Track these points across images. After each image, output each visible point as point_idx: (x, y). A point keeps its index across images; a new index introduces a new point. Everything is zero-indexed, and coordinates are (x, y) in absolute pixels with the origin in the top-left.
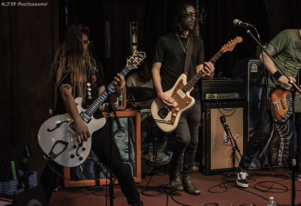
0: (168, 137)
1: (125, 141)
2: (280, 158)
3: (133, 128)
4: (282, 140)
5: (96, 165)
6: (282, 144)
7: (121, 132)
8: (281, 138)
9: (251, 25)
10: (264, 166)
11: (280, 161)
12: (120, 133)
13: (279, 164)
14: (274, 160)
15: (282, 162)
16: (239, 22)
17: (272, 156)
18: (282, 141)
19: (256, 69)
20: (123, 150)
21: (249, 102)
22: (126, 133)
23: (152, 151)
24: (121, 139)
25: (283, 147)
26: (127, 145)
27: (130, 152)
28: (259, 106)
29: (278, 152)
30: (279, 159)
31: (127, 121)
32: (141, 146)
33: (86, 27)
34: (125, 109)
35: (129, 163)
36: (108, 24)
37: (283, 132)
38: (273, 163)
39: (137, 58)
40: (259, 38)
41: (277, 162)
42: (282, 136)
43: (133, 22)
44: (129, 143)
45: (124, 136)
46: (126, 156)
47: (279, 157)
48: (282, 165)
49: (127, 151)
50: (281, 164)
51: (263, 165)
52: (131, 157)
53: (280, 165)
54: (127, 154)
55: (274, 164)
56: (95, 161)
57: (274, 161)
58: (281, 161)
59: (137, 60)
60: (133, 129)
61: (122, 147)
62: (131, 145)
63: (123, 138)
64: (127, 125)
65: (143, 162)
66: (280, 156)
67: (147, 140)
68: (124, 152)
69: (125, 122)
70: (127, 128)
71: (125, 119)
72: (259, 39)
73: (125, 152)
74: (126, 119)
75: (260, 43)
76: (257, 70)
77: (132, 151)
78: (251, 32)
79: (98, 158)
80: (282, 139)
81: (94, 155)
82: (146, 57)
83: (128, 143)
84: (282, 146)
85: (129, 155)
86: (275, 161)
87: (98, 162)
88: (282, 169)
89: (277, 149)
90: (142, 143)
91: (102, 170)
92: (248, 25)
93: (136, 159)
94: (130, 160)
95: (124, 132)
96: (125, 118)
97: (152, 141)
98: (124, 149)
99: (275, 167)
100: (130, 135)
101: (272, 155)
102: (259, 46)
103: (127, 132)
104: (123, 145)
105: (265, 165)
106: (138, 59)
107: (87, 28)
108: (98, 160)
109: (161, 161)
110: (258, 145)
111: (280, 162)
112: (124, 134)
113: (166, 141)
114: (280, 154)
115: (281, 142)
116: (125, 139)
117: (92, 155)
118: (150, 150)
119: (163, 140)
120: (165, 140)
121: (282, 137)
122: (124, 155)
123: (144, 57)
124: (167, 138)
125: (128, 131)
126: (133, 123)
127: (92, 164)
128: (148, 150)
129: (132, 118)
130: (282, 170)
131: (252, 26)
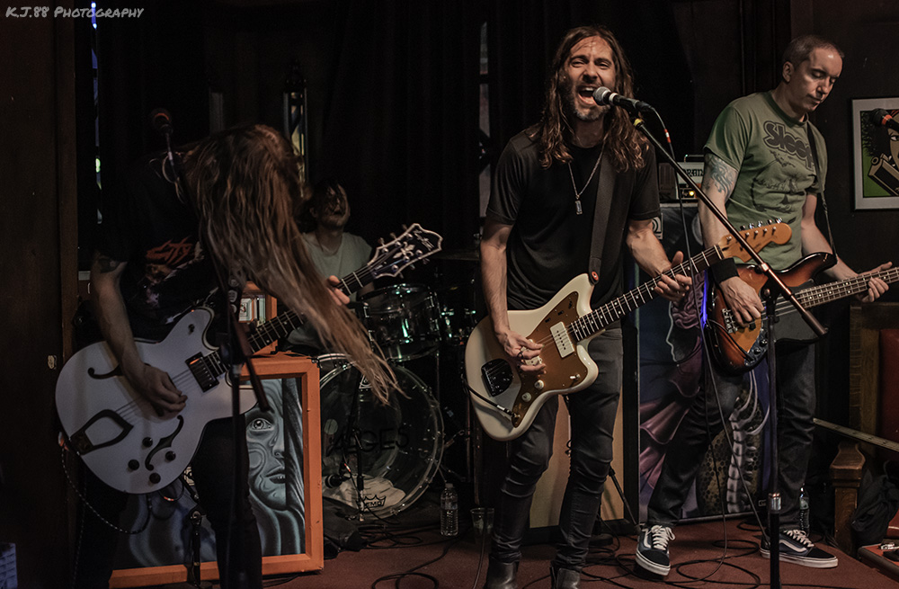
0: (400, 433)
1: (275, 448)
2: (732, 490)
3: (299, 410)
4: (738, 438)
5: (188, 521)
6: (738, 450)
7: (262, 422)
8: (734, 432)
9: (646, 105)
10: (684, 516)
11: (731, 498)
12: (259, 425)
13: (730, 508)
14: (716, 496)
15: (739, 503)
16: (609, 94)
17: (709, 487)
18: (738, 442)
19: (659, 230)
20: (268, 476)
21: (638, 328)
22: (278, 425)
23: (354, 477)
24: (264, 442)
25: (739, 459)
26: (280, 460)
27: (288, 481)
28: (669, 340)
29: (727, 474)
30: (729, 493)
31: (280, 389)
32: (323, 463)
33: (161, 112)
34: (272, 353)
35: (287, 513)
36: (217, 98)
37: (738, 413)
38: (712, 505)
39: (412, 247)
40: (669, 141)
41: (722, 501)
42: (738, 427)
43: (293, 94)
44: (286, 454)
45: (271, 432)
46: (280, 494)
47: (729, 487)
48: (737, 510)
49: (281, 476)
50: (736, 508)
51: (684, 513)
52: (293, 495)
53: (733, 512)
54: (279, 485)
55: (714, 510)
56: (187, 509)
57: (714, 499)
58: (734, 500)
59: (408, 255)
60: (297, 412)
61: (267, 466)
62: (292, 458)
63: (269, 437)
64: (281, 401)
65: (328, 508)
66: (732, 486)
67: (339, 445)
68: (271, 480)
69: (274, 392)
70: (281, 408)
71: (273, 383)
72: (668, 144)
73: (276, 481)
74: (278, 382)
75: (671, 155)
76: (661, 234)
77: (294, 476)
78: (646, 123)
79: (195, 500)
80: (737, 435)
81: (183, 490)
82: (440, 249)
83: (283, 454)
84: (737, 454)
85: (288, 490)
86: (717, 500)
87: (196, 512)
88: (738, 522)
89: (722, 464)
90: (326, 453)
91: (207, 535)
92: (636, 104)
93: (307, 503)
94: (290, 503)
95: (271, 421)
96: (275, 381)
97: (354, 446)
98: (272, 472)
99: (717, 517)
100: (290, 430)
101: (709, 484)
102: (668, 164)
103: (280, 421)
104: (270, 460)
105: (687, 513)
106: (414, 251)
107: (163, 114)
108: (195, 505)
109: (380, 506)
110: (699, 442)
111: (732, 503)
112: (273, 428)
113: (394, 448)
114: (733, 478)
115: (735, 444)
116: (274, 442)
117: (175, 492)
118: (348, 475)
119: (385, 443)
120: (393, 442)
121: (736, 429)
122: (272, 489)
123: (432, 250)
124: (397, 438)
125: (282, 417)
126: (296, 394)
127: (178, 517)
128: (342, 473)
129: (294, 379)
130: (739, 527)
131: (647, 107)
